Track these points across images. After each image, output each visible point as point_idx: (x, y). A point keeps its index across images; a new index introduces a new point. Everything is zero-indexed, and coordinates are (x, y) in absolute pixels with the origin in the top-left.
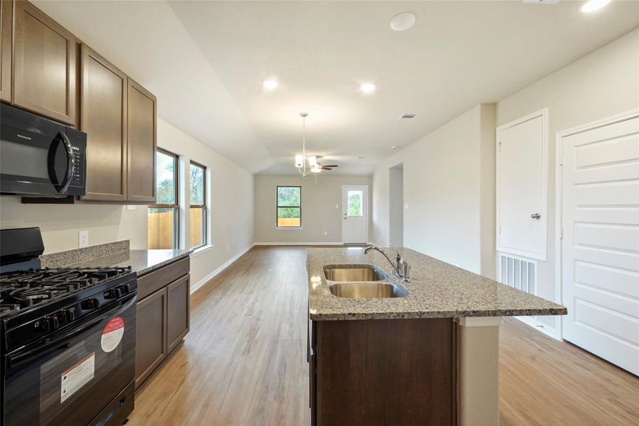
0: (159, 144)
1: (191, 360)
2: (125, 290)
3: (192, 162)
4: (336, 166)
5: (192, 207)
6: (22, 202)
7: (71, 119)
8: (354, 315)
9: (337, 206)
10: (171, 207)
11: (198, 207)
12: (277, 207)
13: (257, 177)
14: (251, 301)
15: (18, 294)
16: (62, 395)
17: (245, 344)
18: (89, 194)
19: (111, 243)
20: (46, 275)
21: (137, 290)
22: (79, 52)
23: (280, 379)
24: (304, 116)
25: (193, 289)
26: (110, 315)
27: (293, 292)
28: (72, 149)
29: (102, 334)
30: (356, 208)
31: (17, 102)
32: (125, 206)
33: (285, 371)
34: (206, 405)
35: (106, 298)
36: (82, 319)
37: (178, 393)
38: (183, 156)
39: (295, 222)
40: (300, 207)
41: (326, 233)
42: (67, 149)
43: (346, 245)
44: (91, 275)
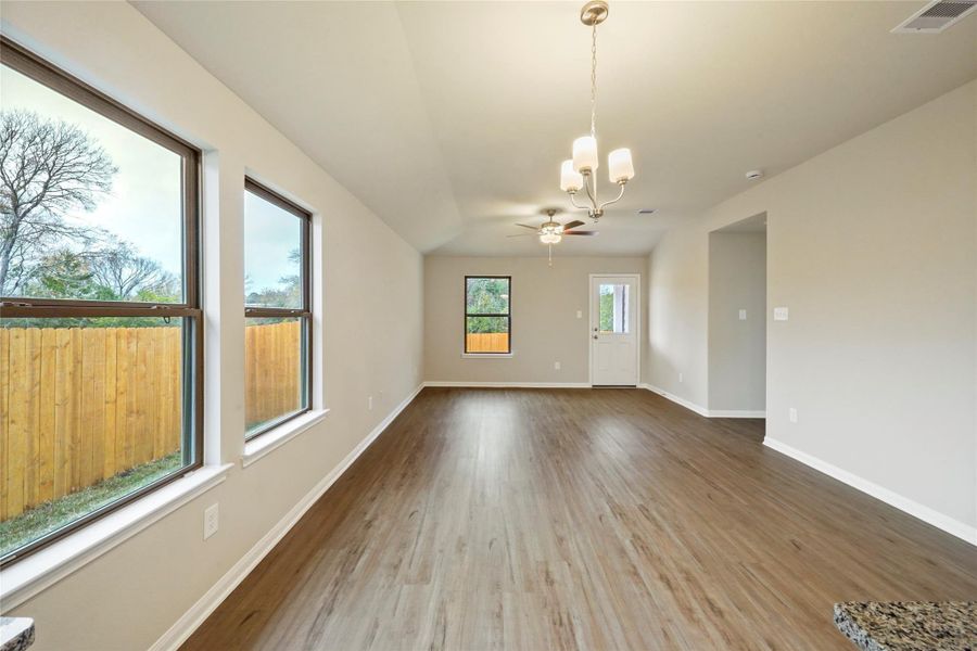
3: (250, 184)
5: (255, 313)
9: (579, 314)
12: (466, 315)
13: (430, 260)
38: (212, 151)
40: (509, 316)
41: (557, 366)
43: (598, 390)
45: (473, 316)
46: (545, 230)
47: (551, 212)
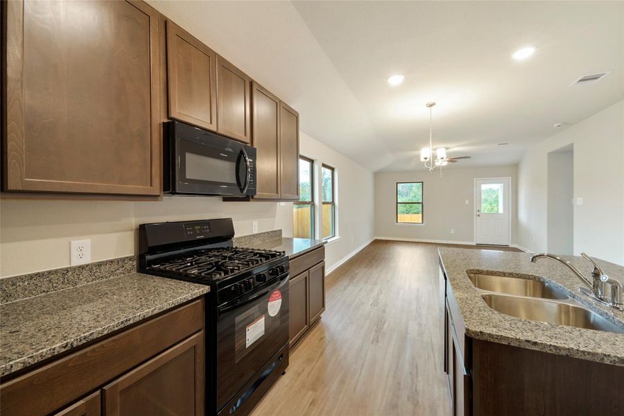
0: (301, 153)
1: (327, 335)
2: (282, 270)
3: (324, 165)
4: (469, 157)
5: (324, 203)
6: (224, 201)
7: (248, 140)
8: (535, 343)
9: (467, 202)
10: (309, 203)
11: (328, 203)
12: (397, 203)
13: (377, 175)
14: (376, 292)
15: (222, 264)
16: (247, 342)
17: (373, 333)
18: (258, 194)
19: (271, 232)
20: (236, 252)
21: (290, 270)
22: (251, 88)
23: (412, 379)
24: (431, 106)
25: (327, 272)
26: (273, 288)
27: (418, 290)
28: (249, 160)
29: (268, 301)
30: (491, 204)
31: (220, 131)
32: (278, 203)
33: (417, 373)
34: (342, 382)
35: (270, 274)
36: (257, 289)
37: (319, 362)
38: (316, 160)
39: (417, 218)
40: (422, 203)
41: (452, 231)
42: (246, 161)
43: (479, 246)
44: (261, 255)
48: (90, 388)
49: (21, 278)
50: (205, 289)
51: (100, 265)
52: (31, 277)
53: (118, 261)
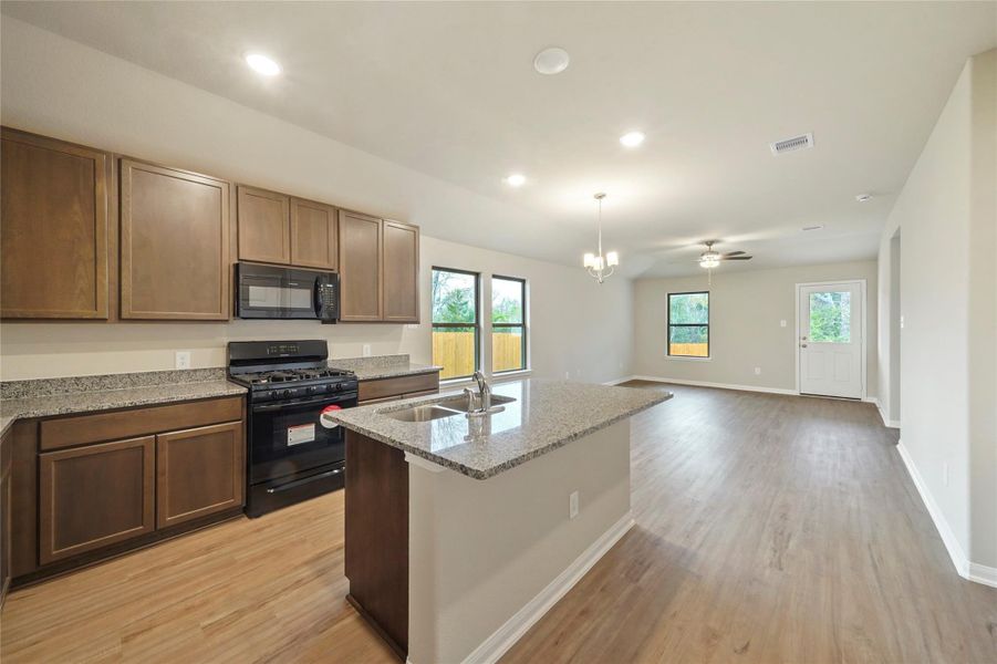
6: (323, 323)
9: (784, 323)
11: (516, 325)
12: (669, 325)
13: (636, 282)
16: (289, 441)
19: (390, 356)
24: (600, 197)
28: (326, 286)
31: (295, 263)
39: (698, 349)
40: (708, 325)
41: (758, 371)
43: (807, 398)
45: (675, 325)
46: (705, 257)
47: (710, 243)
48: (147, 431)
49: (143, 374)
50: (244, 390)
51: (195, 371)
52: (148, 374)
53: (210, 370)
